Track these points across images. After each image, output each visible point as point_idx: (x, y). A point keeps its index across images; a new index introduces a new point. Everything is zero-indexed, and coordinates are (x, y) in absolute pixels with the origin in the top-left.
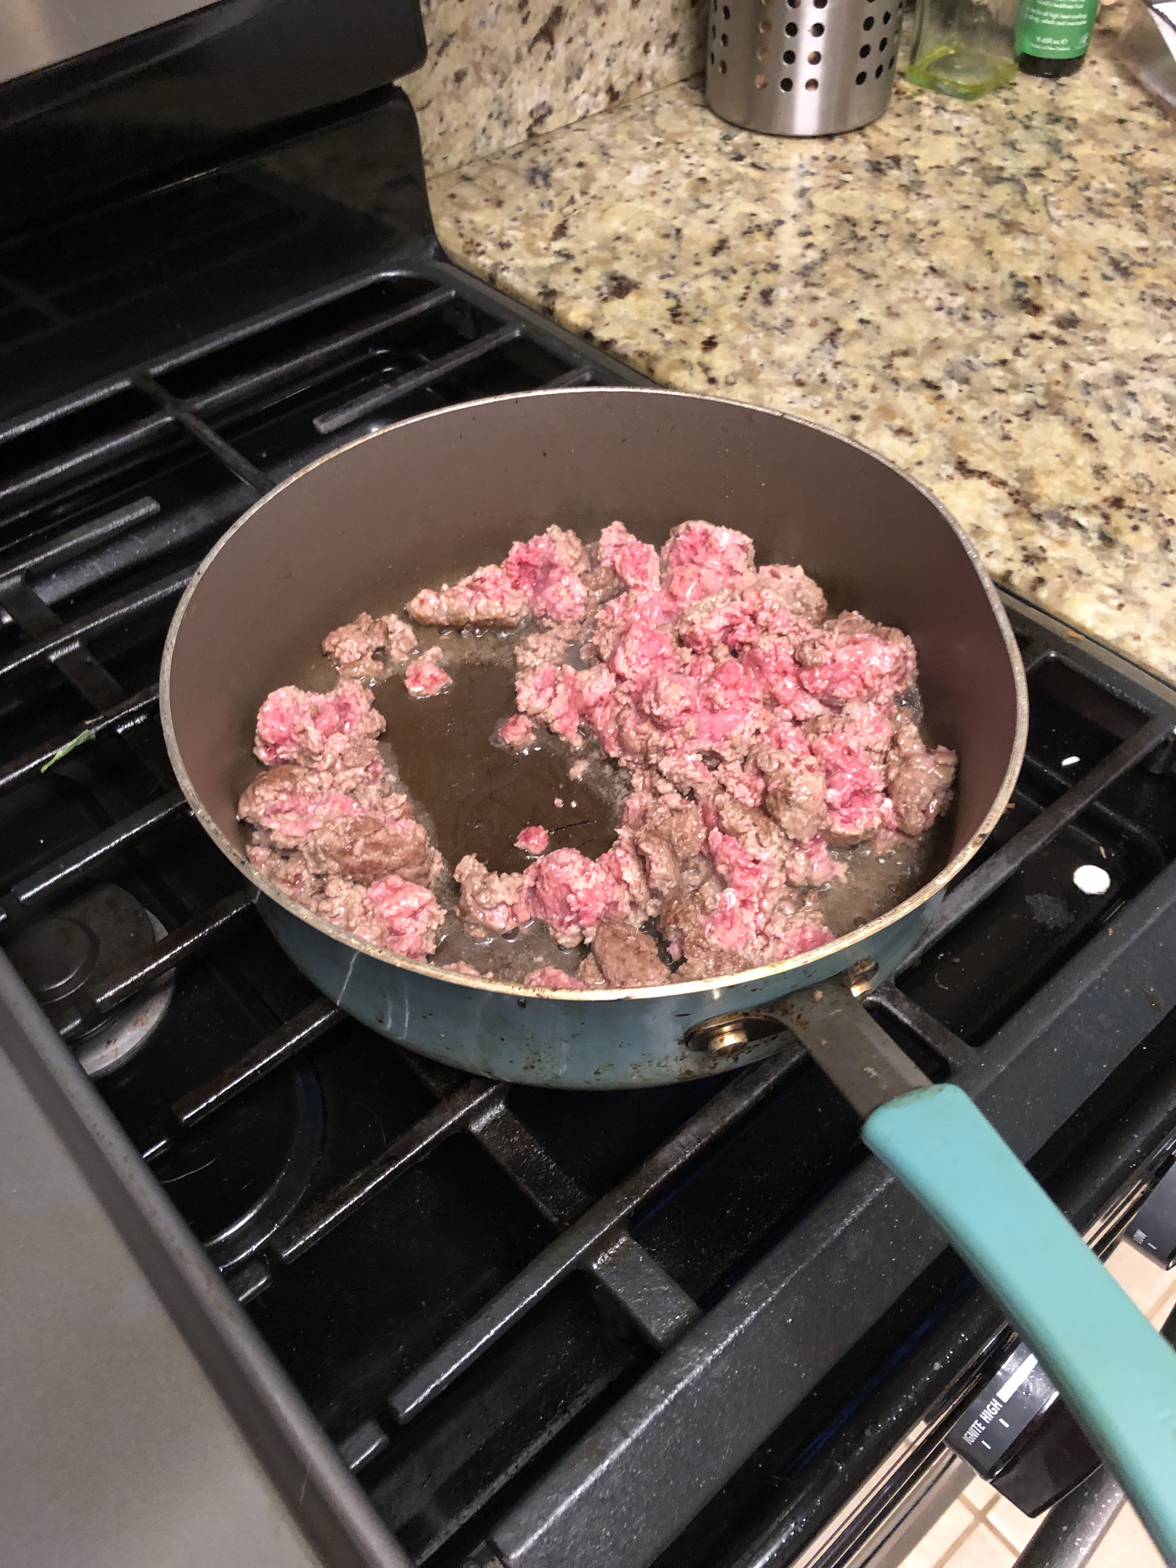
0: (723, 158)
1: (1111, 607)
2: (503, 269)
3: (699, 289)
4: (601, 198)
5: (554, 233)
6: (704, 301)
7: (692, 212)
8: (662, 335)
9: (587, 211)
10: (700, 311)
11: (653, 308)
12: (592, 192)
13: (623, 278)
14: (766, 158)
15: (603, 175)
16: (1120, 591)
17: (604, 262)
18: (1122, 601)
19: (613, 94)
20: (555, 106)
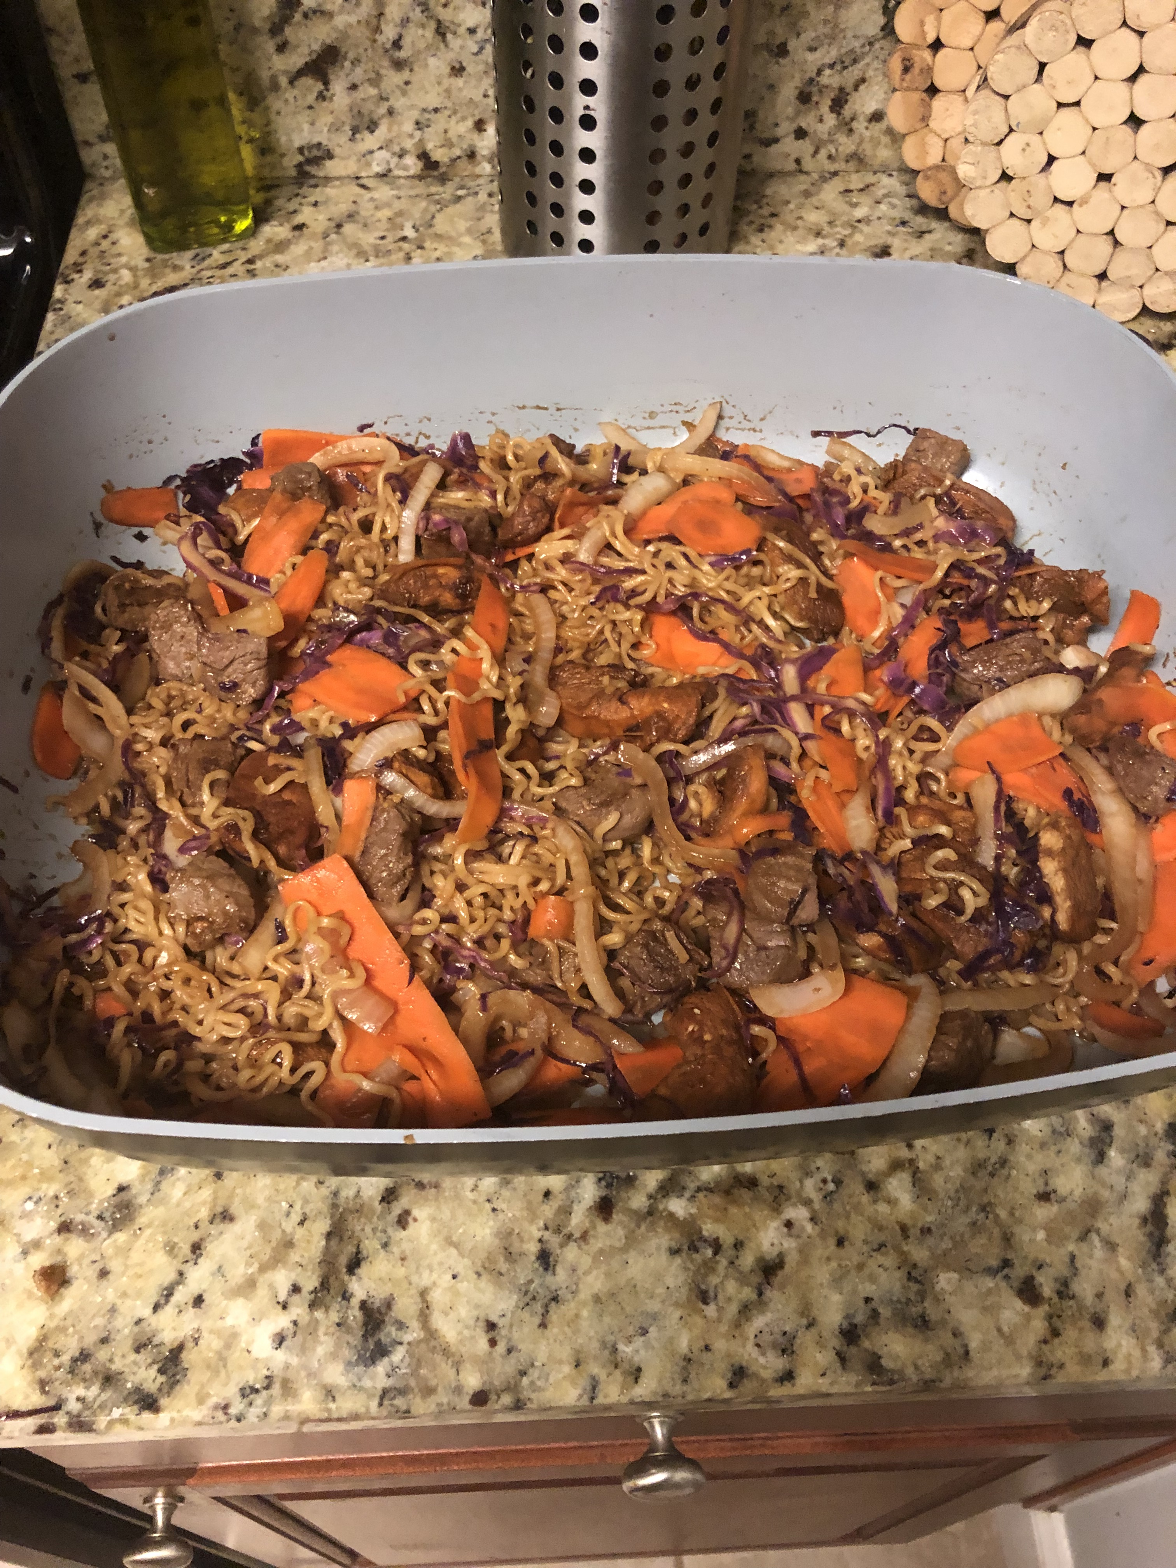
19: (428, 162)
20: (337, 151)
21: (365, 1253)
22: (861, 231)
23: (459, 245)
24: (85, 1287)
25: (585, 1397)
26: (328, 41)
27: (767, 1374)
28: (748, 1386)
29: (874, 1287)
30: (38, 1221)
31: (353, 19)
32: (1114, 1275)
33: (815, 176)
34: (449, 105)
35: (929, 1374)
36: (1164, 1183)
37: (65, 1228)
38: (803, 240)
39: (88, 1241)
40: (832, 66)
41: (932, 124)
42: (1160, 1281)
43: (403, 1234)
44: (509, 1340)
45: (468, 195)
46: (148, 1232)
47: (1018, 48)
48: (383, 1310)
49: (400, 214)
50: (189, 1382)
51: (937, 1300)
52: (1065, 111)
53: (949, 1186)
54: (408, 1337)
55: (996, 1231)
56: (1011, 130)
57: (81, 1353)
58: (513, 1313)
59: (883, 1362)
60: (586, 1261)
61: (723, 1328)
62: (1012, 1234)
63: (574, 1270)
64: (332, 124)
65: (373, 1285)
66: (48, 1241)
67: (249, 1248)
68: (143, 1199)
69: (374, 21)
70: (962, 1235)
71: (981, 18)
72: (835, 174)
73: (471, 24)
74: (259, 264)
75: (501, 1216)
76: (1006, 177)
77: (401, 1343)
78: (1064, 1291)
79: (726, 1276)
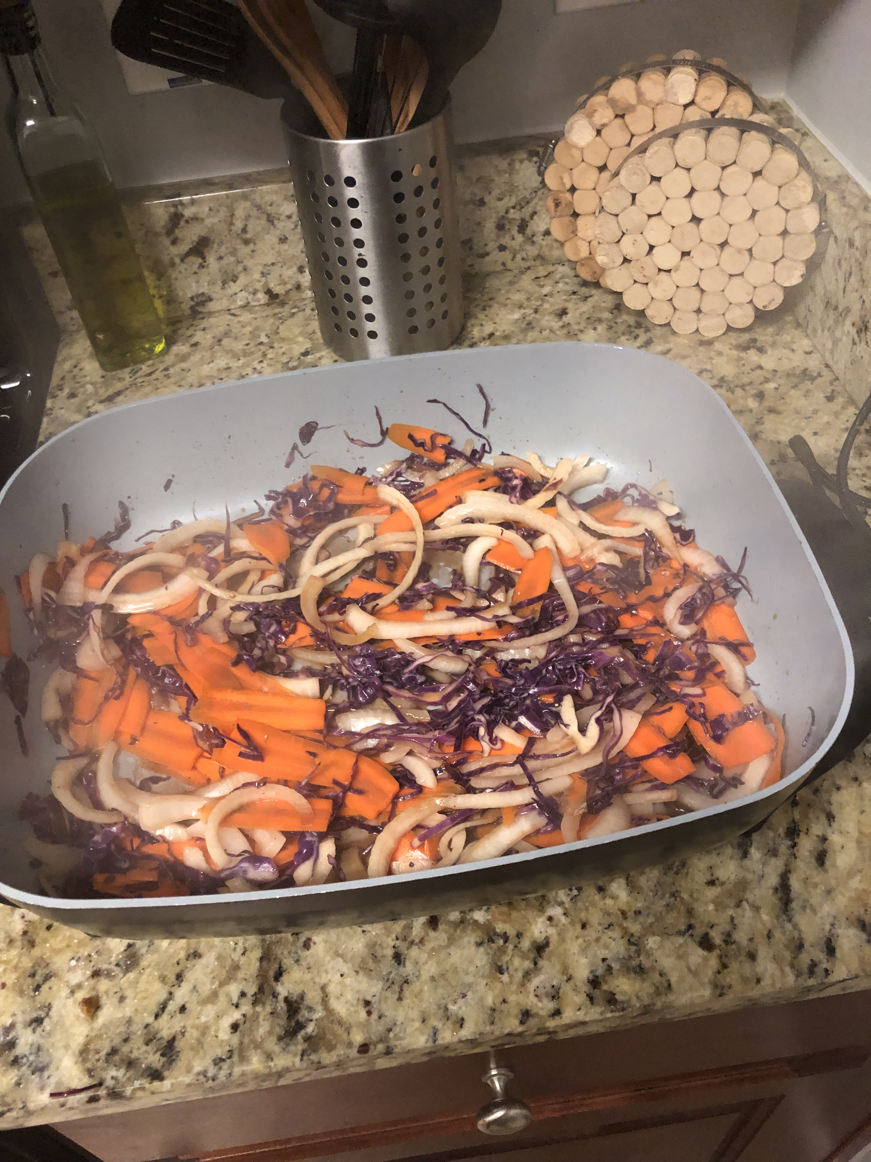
2: (50, 414)
4: (169, 378)
5: (108, 396)
9: (147, 386)
15: (195, 359)
19: (272, 295)
20: (214, 296)
21: (284, 967)
22: (548, 302)
23: (296, 343)
24: (112, 1009)
25: (431, 1040)
26: (203, 234)
27: (543, 1013)
28: (532, 1022)
29: (607, 952)
30: (79, 972)
31: (215, 220)
32: (760, 926)
33: (517, 271)
34: (281, 260)
35: (647, 1001)
36: (786, 865)
37: (96, 974)
38: (512, 312)
39: (111, 981)
40: (514, 207)
41: (579, 234)
42: (789, 926)
43: (308, 953)
44: (380, 1010)
45: (299, 311)
46: (148, 971)
47: (617, 187)
48: (299, 1001)
49: (257, 328)
50: (181, 1060)
51: (648, 955)
52: (654, 219)
53: (650, 883)
54: (316, 1016)
55: (682, 909)
56: (624, 234)
57: (112, 1050)
58: (380, 993)
59: (617, 997)
60: (424, 956)
61: (514, 987)
62: (693, 909)
63: (417, 963)
64: (210, 281)
65: (291, 986)
66: (86, 983)
67: (212, 972)
68: (143, 950)
69: (229, 219)
70: (661, 913)
71: (596, 171)
72: (529, 268)
73: (288, 213)
74: (172, 370)
75: (368, 934)
76: (626, 260)
77: (311, 1020)
78: (728, 938)
79: (513, 955)
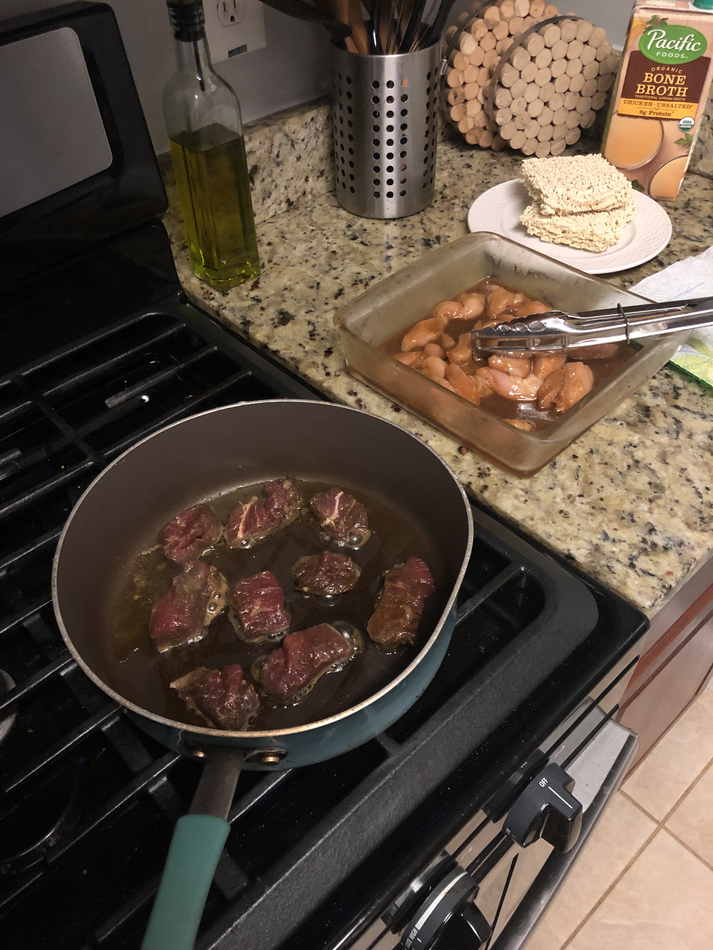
0: (346, 239)
1: (521, 502)
2: (223, 309)
3: (326, 319)
4: (279, 264)
5: (252, 286)
6: (328, 327)
7: (327, 272)
8: (304, 347)
9: (270, 272)
10: (325, 332)
11: (301, 332)
12: (275, 261)
13: (287, 313)
14: (369, 238)
15: (281, 250)
16: (526, 492)
17: (278, 303)
18: (527, 499)
19: (289, 203)
20: (258, 211)
23: (335, 223)
31: (262, 151)
34: (296, 174)
37: (651, 501)
41: (468, 114)
49: (298, 224)
52: (530, 85)
56: (513, 99)
64: (255, 200)
68: (658, 481)
69: (270, 149)
71: (478, 69)
73: (302, 137)
76: (513, 117)
